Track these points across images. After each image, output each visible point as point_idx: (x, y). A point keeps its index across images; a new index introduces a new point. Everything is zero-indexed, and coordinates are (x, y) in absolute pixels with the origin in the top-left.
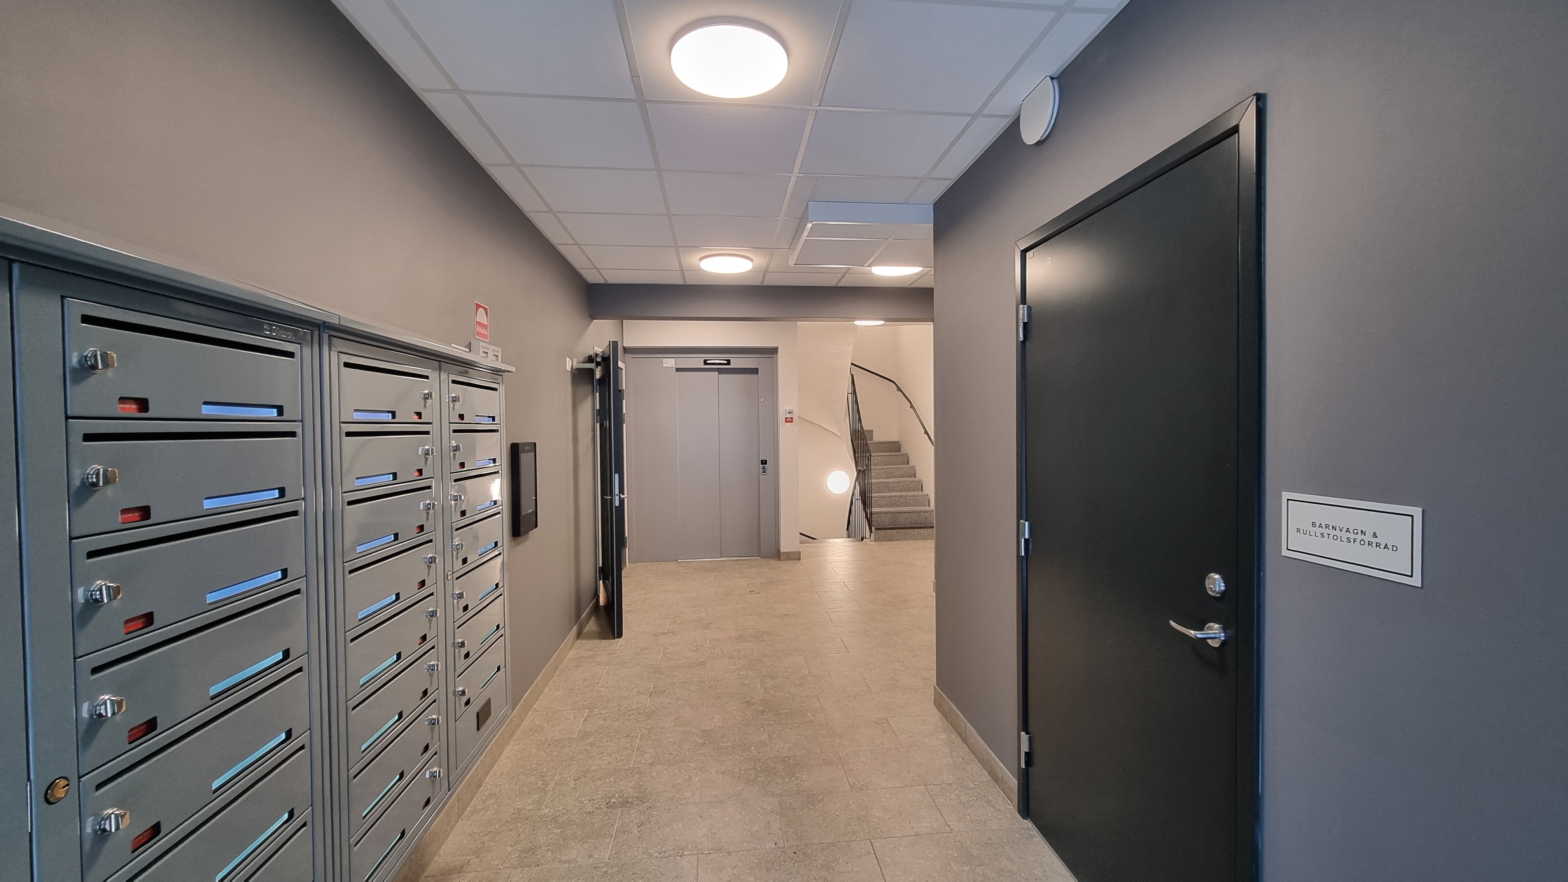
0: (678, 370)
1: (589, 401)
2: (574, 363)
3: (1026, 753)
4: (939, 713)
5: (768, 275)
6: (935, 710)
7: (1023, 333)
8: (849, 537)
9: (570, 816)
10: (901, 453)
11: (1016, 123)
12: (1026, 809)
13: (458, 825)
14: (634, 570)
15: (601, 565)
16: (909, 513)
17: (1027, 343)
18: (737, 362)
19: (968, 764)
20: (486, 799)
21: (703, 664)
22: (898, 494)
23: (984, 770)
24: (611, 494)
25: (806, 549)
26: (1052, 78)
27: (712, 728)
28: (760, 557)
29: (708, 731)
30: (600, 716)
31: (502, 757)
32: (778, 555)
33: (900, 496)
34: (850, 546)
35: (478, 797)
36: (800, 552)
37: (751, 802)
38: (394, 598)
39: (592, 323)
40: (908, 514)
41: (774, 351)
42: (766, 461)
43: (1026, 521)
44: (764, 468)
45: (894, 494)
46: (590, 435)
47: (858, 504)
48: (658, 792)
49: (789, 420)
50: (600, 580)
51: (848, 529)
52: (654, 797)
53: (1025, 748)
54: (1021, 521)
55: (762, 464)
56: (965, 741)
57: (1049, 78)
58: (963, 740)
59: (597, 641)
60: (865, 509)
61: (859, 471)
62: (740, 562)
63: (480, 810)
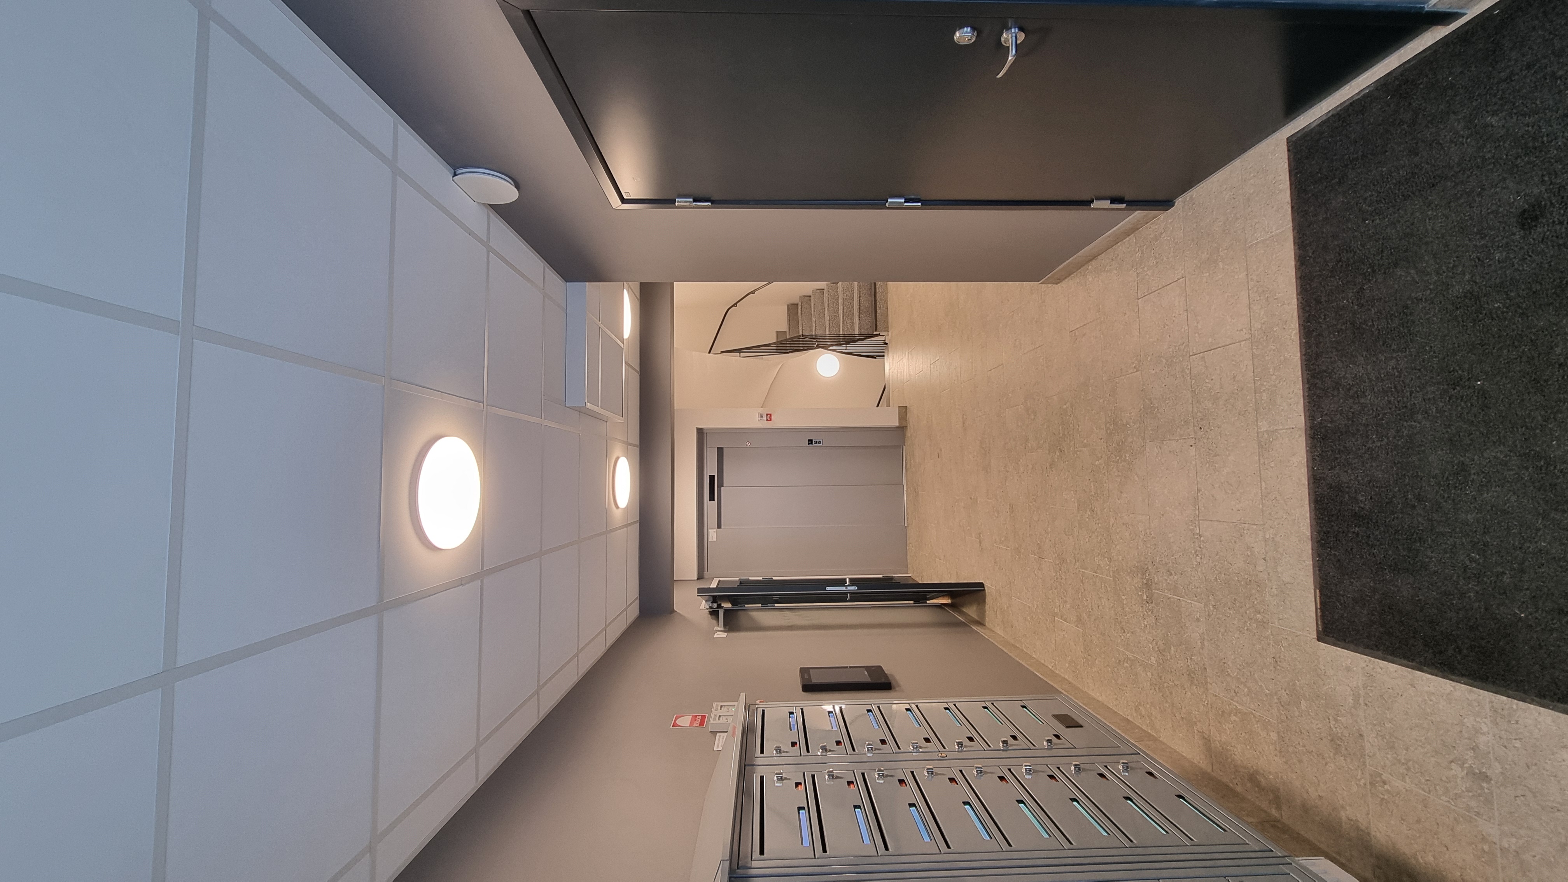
0: (719, 526)
1: (755, 614)
2: (719, 629)
3: (1111, 203)
4: (1066, 280)
5: (630, 441)
6: (1064, 284)
7: (703, 202)
8: (884, 356)
9: (1158, 638)
10: (799, 303)
11: (496, 208)
12: (1166, 204)
13: (1165, 741)
14: (915, 569)
15: (912, 602)
16: (859, 297)
17: (714, 199)
18: (711, 469)
19: (1118, 255)
20: (1141, 714)
21: (1011, 507)
22: (841, 307)
23: (1125, 240)
24: (846, 593)
25: (896, 402)
26: (455, 175)
27: (1076, 501)
28: (904, 446)
29: (1079, 505)
30: (1061, 607)
31: (1100, 699)
32: (902, 429)
33: (843, 305)
34: (893, 356)
35: (1138, 722)
36: (899, 407)
37: (1150, 468)
38: (968, 806)
39: (678, 611)
40: (861, 298)
41: (700, 431)
42: (809, 440)
43: (887, 201)
44: (816, 442)
45: (840, 312)
46: (787, 613)
47: (851, 347)
48: (1138, 554)
49: (769, 417)
50: (926, 603)
51: (875, 358)
52: (1143, 559)
53: (1106, 204)
54: (887, 206)
55: (812, 443)
56: (1094, 257)
57: (454, 178)
58: (1093, 259)
59: (987, 607)
60: (855, 341)
61: (818, 347)
62: (908, 466)
63: (1151, 720)
